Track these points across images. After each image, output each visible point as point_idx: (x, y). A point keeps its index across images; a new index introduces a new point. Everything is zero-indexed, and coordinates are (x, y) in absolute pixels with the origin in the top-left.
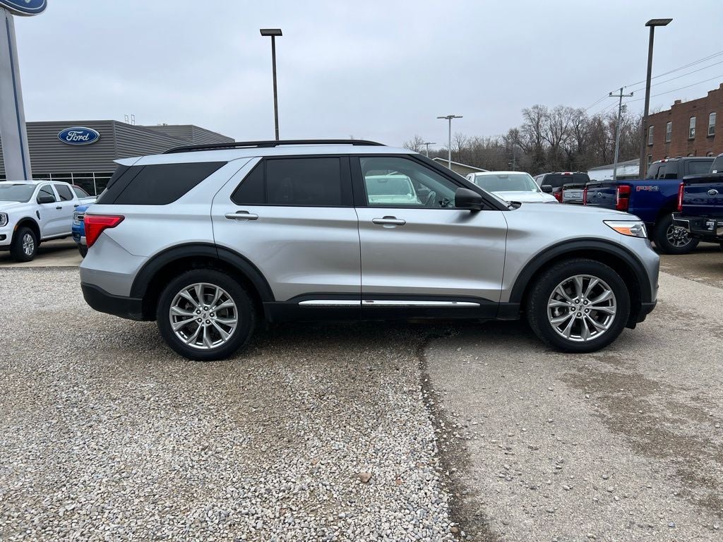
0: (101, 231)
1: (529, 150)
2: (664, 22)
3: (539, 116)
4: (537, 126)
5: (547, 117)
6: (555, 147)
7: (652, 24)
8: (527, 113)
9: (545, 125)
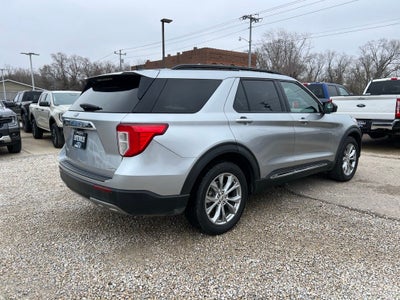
0: (151, 139)
1: (59, 79)
2: (169, 21)
3: (62, 59)
4: (62, 65)
5: (67, 60)
6: (74, 78)
7: (163, 21)
8: (54, 56)
9: (67, 65)
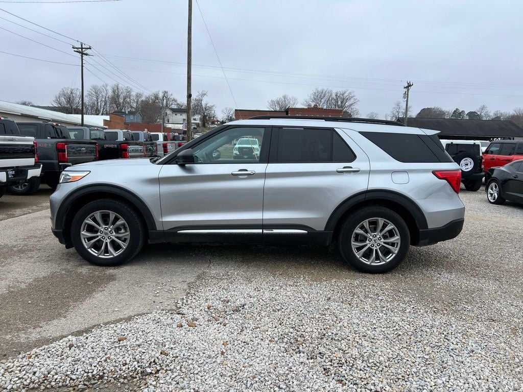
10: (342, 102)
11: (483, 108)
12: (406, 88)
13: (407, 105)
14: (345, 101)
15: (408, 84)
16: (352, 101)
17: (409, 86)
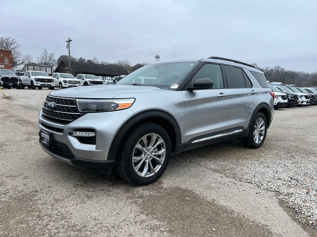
10: (7, 45)
11: (95, 58)
12: (67, 42)
13: (69, 53)
14: (9, 44)
15: (69, 39)
16: (15, 45)
17: (69, 41)
